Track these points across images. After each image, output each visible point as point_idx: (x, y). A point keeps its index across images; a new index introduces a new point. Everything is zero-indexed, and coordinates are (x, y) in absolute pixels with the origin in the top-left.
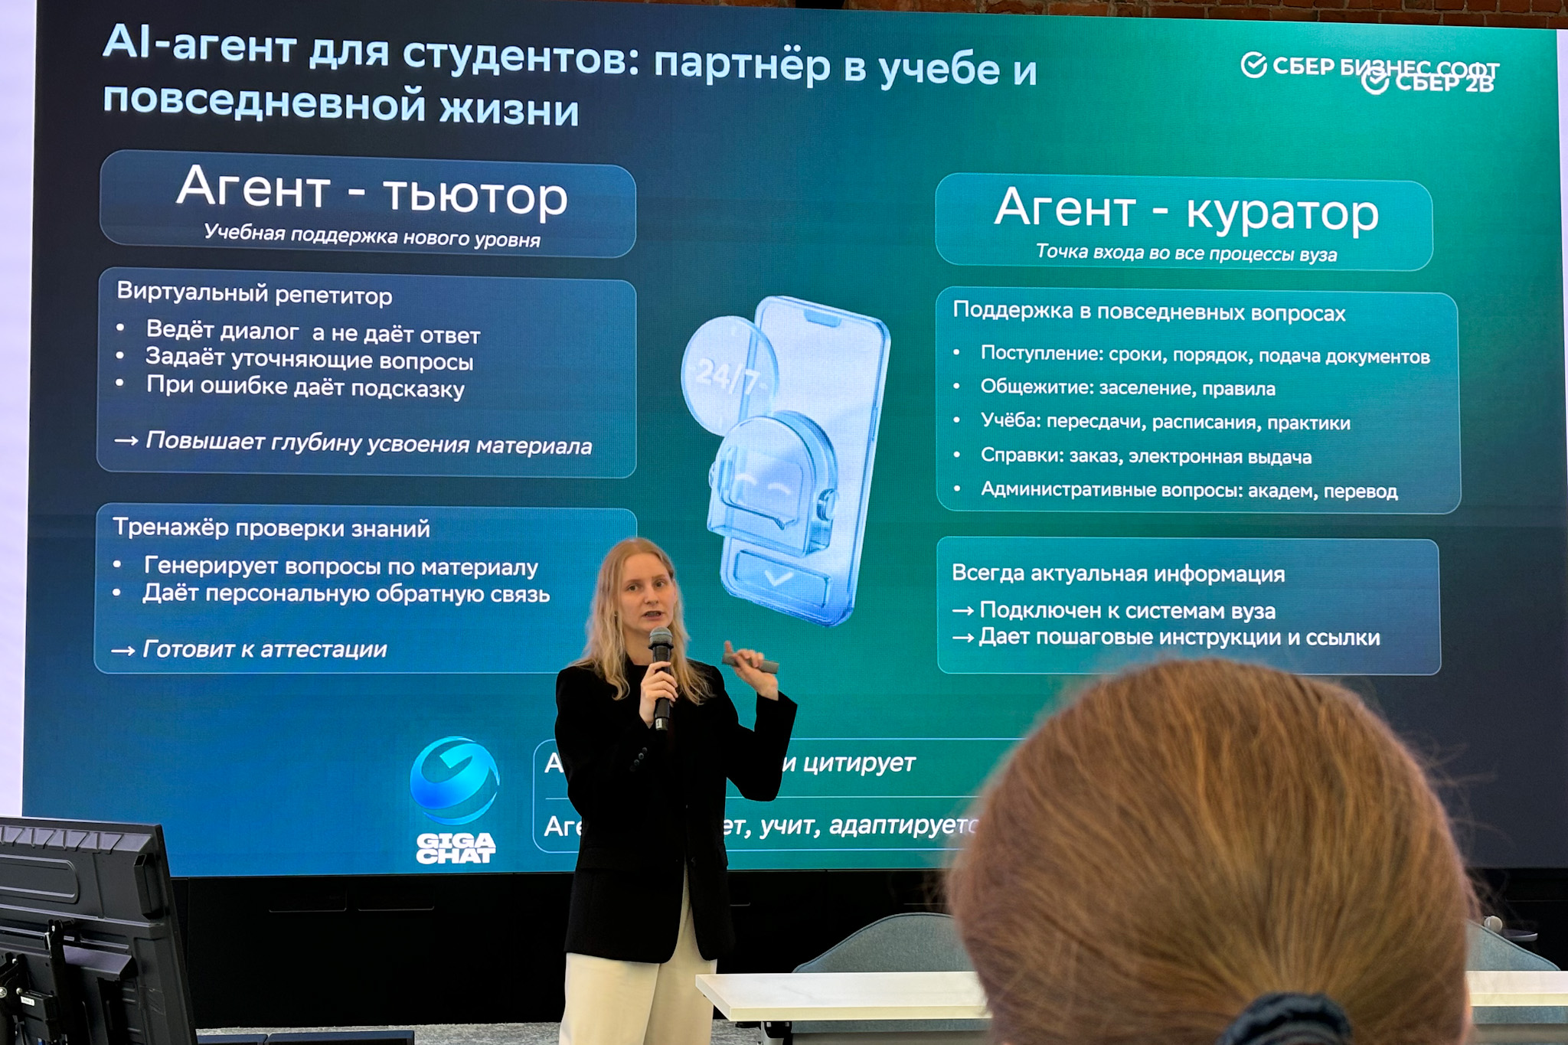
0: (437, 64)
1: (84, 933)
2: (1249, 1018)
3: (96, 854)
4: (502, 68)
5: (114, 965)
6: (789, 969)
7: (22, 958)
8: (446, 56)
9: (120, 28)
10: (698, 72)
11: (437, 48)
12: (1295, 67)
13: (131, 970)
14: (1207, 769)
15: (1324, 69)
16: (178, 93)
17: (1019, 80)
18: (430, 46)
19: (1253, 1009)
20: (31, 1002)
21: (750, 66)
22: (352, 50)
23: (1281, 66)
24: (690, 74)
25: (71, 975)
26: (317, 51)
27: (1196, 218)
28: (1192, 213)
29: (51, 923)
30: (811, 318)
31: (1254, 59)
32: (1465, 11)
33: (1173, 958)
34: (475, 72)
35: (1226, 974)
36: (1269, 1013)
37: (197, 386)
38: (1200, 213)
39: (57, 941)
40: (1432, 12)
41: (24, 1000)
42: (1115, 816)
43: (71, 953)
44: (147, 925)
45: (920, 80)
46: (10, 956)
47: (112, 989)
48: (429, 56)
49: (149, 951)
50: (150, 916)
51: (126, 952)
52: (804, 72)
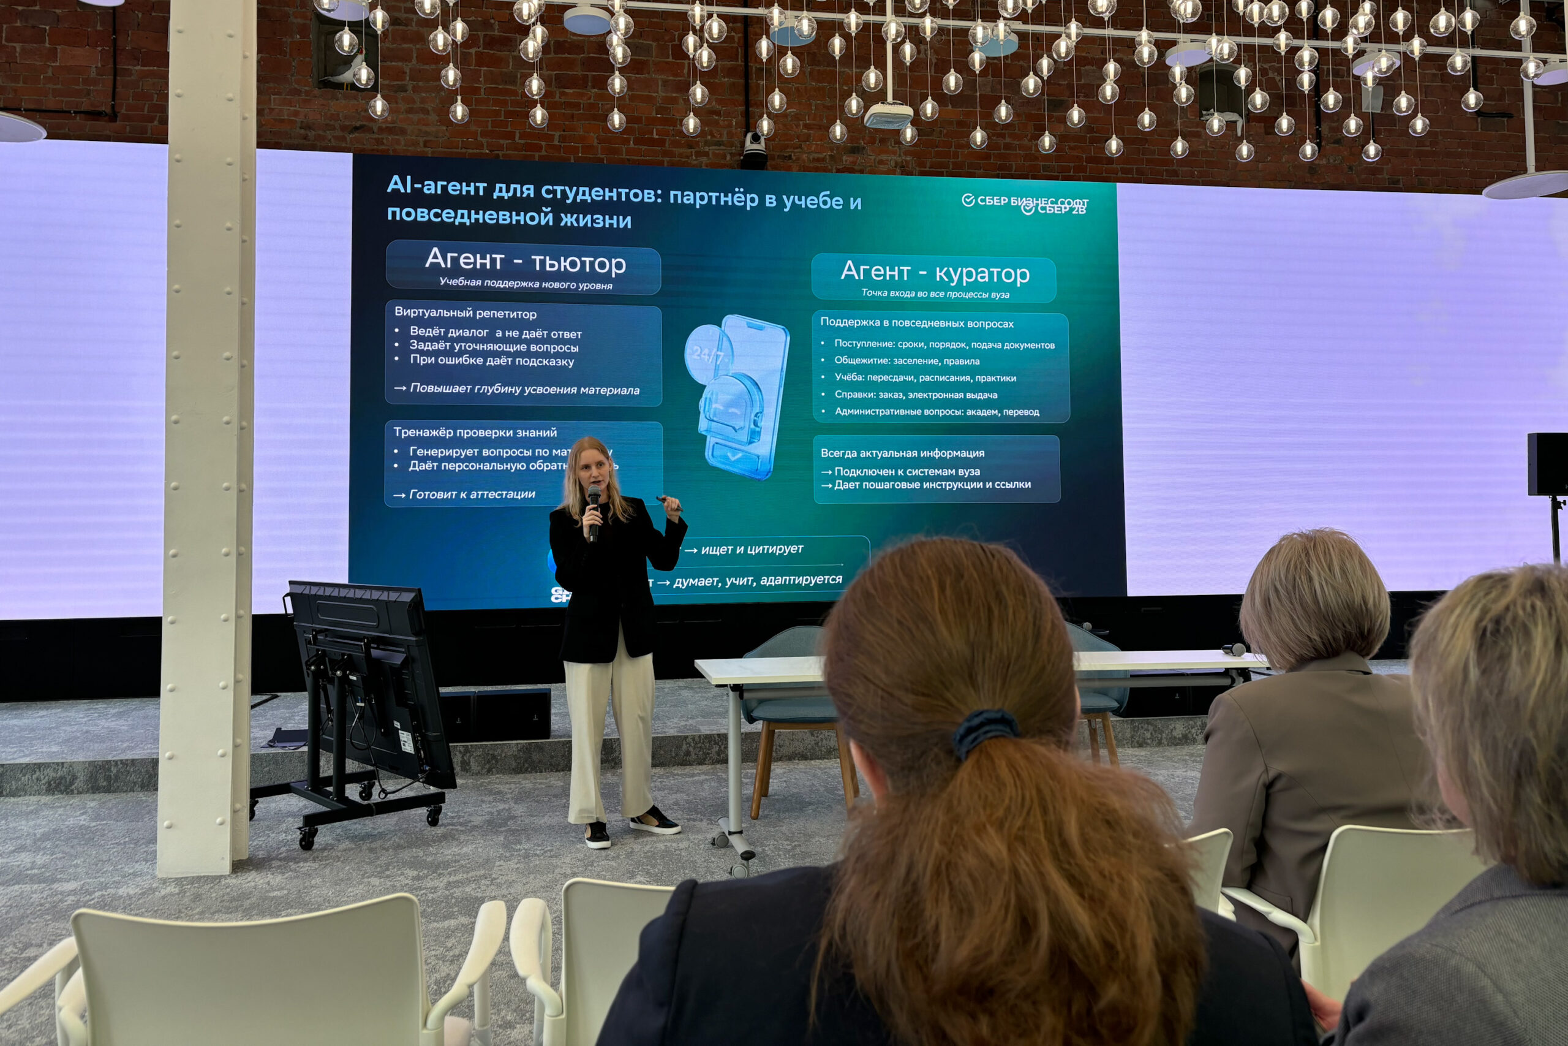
0: (559, 196)
1: (381, 642)
2: (966, 725)
3: (387, 603)
4: (592, 198)
5: (398, 659)
6: (741, 656)
7: (349, 656)
8: (563, 192)
9: (396, 178)
10: (692, 201)
11: (559, 189)
12: (989, 201)
13: (405, 662)
14: (939, 599)
15: (1003, 202)
16: (426, 211)
17: (852, 207)
18: (555, 187)
19: (969, 720)
20: (355, 678)
21: (718, 199)
22: (515, 189)
23: (982, 200)
24: (688, 202)
25: (376, 665)
26: (497, 189)
27: (940, 276)
28: (938, 274)
29: (365, 638)
30: (750, 326)
31: (968, 197)
32: (1072, 174)
33: (928, 696)
34: (578, 201)
35: (954, 701)
36: (976, 721)
37: (436, 360)
38: (942, 274)
39: (368, 647)
40: (1056, 174)
41: (351, 677)
42: (896, 625)
43: (375, 653)
44: (414, 639)
45: (803, 206)
46: (343, 655)
47: (396, 671)
48: (554, 192)
49: (415, 652)
50: (415, 634)
51: (403, 652)
52: (745, 202)
